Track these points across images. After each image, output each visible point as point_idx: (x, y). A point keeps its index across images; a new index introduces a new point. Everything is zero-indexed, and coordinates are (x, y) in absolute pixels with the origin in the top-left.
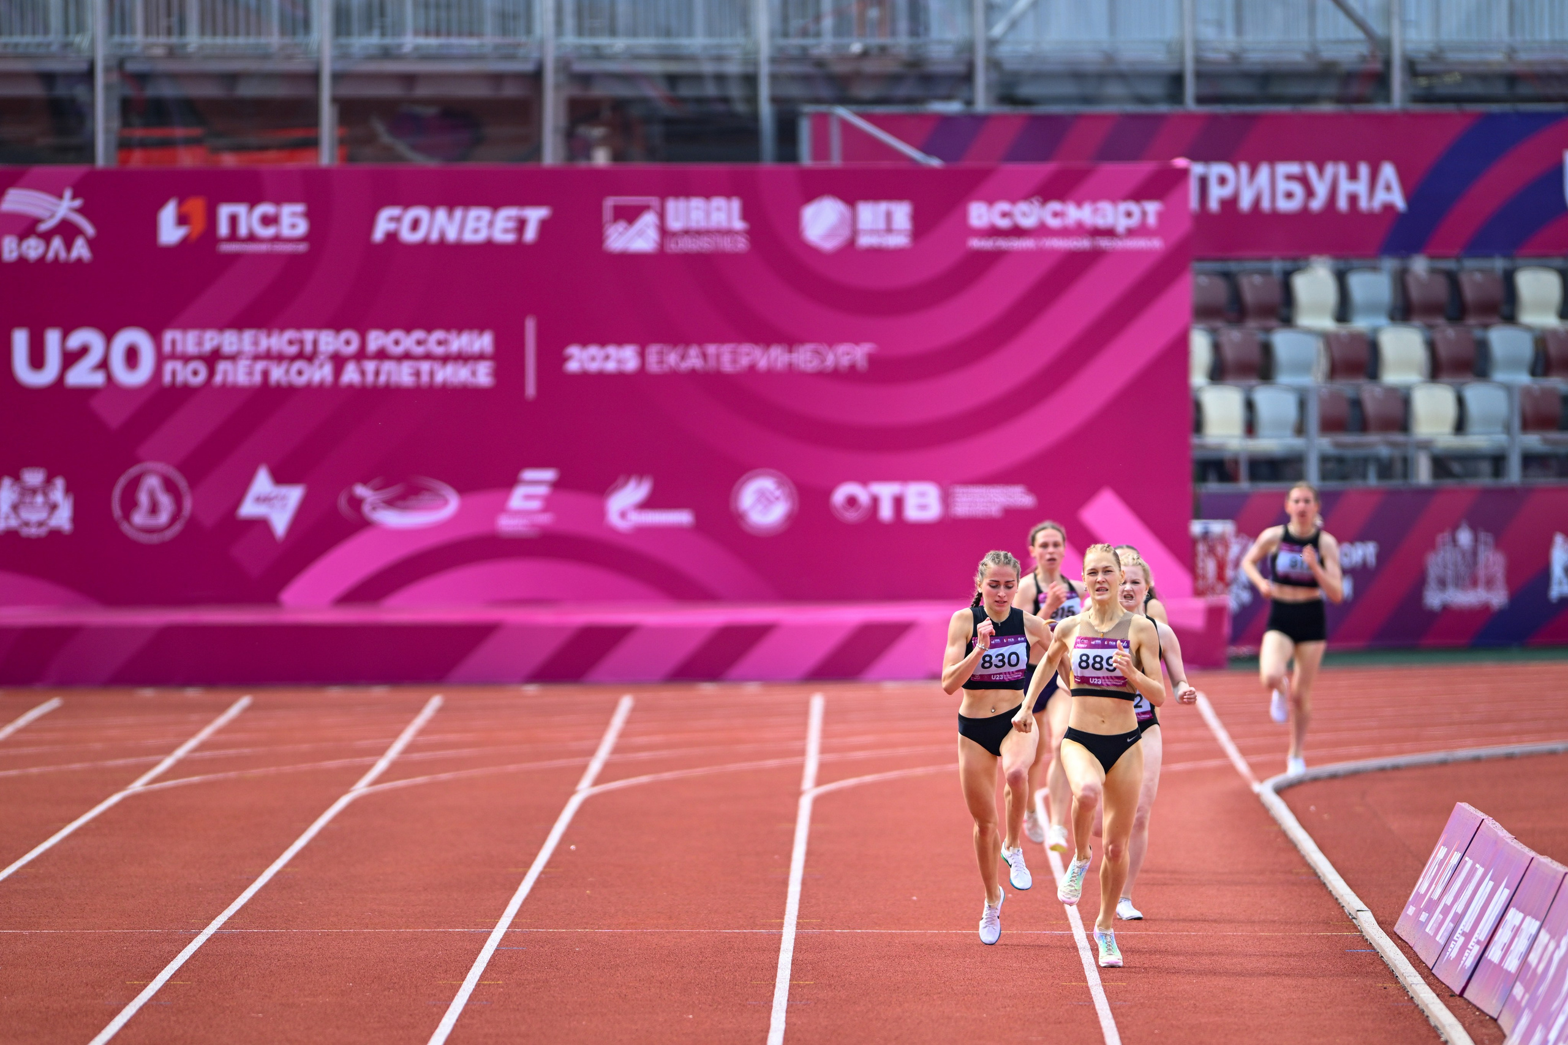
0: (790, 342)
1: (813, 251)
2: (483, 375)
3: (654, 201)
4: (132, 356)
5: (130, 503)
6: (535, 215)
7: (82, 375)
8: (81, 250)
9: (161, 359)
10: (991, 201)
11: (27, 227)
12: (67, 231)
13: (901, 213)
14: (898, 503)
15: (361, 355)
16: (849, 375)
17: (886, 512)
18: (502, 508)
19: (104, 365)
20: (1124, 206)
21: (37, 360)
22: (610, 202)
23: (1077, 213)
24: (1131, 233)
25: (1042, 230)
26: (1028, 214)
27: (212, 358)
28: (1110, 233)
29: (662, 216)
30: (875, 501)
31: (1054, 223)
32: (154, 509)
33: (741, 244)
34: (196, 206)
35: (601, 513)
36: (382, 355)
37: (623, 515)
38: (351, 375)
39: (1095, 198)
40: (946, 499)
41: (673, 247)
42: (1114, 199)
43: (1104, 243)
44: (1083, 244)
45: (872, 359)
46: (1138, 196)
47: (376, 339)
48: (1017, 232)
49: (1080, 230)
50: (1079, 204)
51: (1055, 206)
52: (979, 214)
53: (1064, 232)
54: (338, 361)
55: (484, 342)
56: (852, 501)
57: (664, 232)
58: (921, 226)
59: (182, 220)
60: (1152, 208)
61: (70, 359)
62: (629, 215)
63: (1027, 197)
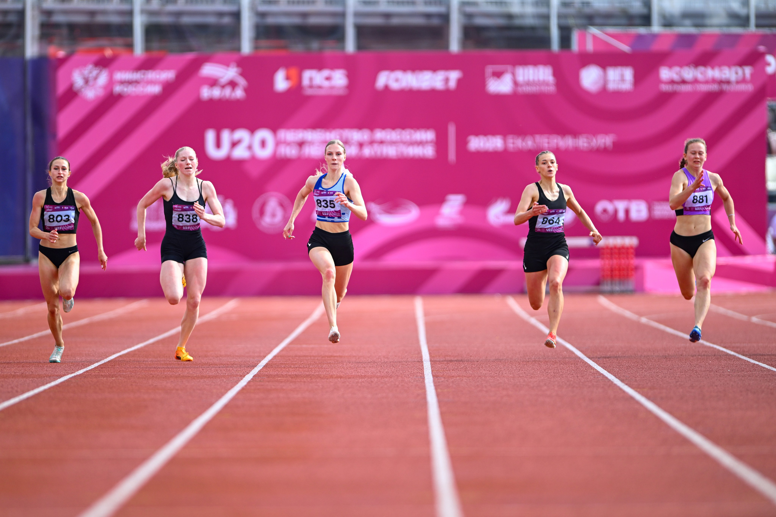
0: (575, 134)
1: (586, 93)
2: (429, 152)
3: (509, 67)
4: (263, 144)
5: (262, 212)
6: (454, 76)
7: (240, 153)
8: (239, 93)
9: (278, 143)
10: (670, 66)
11: (213, 82)
12: (233, 84)
13: (628, 73)
14: (627, 212)
15: (372, 142)
16: (603, 151)
17: (621, 215)
18: (438, 214)
19: (250, 147)
20: (734, 69)
21: (218, 144)
22: (489, 69)
23: (713, 73)
24: (738, 82)
25: (696, 81)
26: (689, 73)
27: (301, 144)
28: (728, 82)
29: (514, 74)
30: (616, 212)
31: (700, 76)
32: (274, 215)
33: (552, 89)
34: (294, 72)
35: (485, 217)
36: (382, 142)
37: (497, 217)
38: (367, 152)
39: (720, 65)
40: (650, 209)
41: (520, 90)
42: (729, 65)
43: (725, 87)
44: (714, 87)
45: (614, 144)
46: (742, 63)
47: (380, 134)
48: (684, 82)
49: (714, 81)
50: (713, 68)
51: (701, 69)
52: (665, 73)
53: (707, 82)
54: (361, 145)
55: (429, 135)
56: (605, 211)
57: (516, 83)
58: (638, 79)
59: (288, 78)
60: (748, 71)
61: (234, 144)
62: (498, 75)
63: (688, 64)
